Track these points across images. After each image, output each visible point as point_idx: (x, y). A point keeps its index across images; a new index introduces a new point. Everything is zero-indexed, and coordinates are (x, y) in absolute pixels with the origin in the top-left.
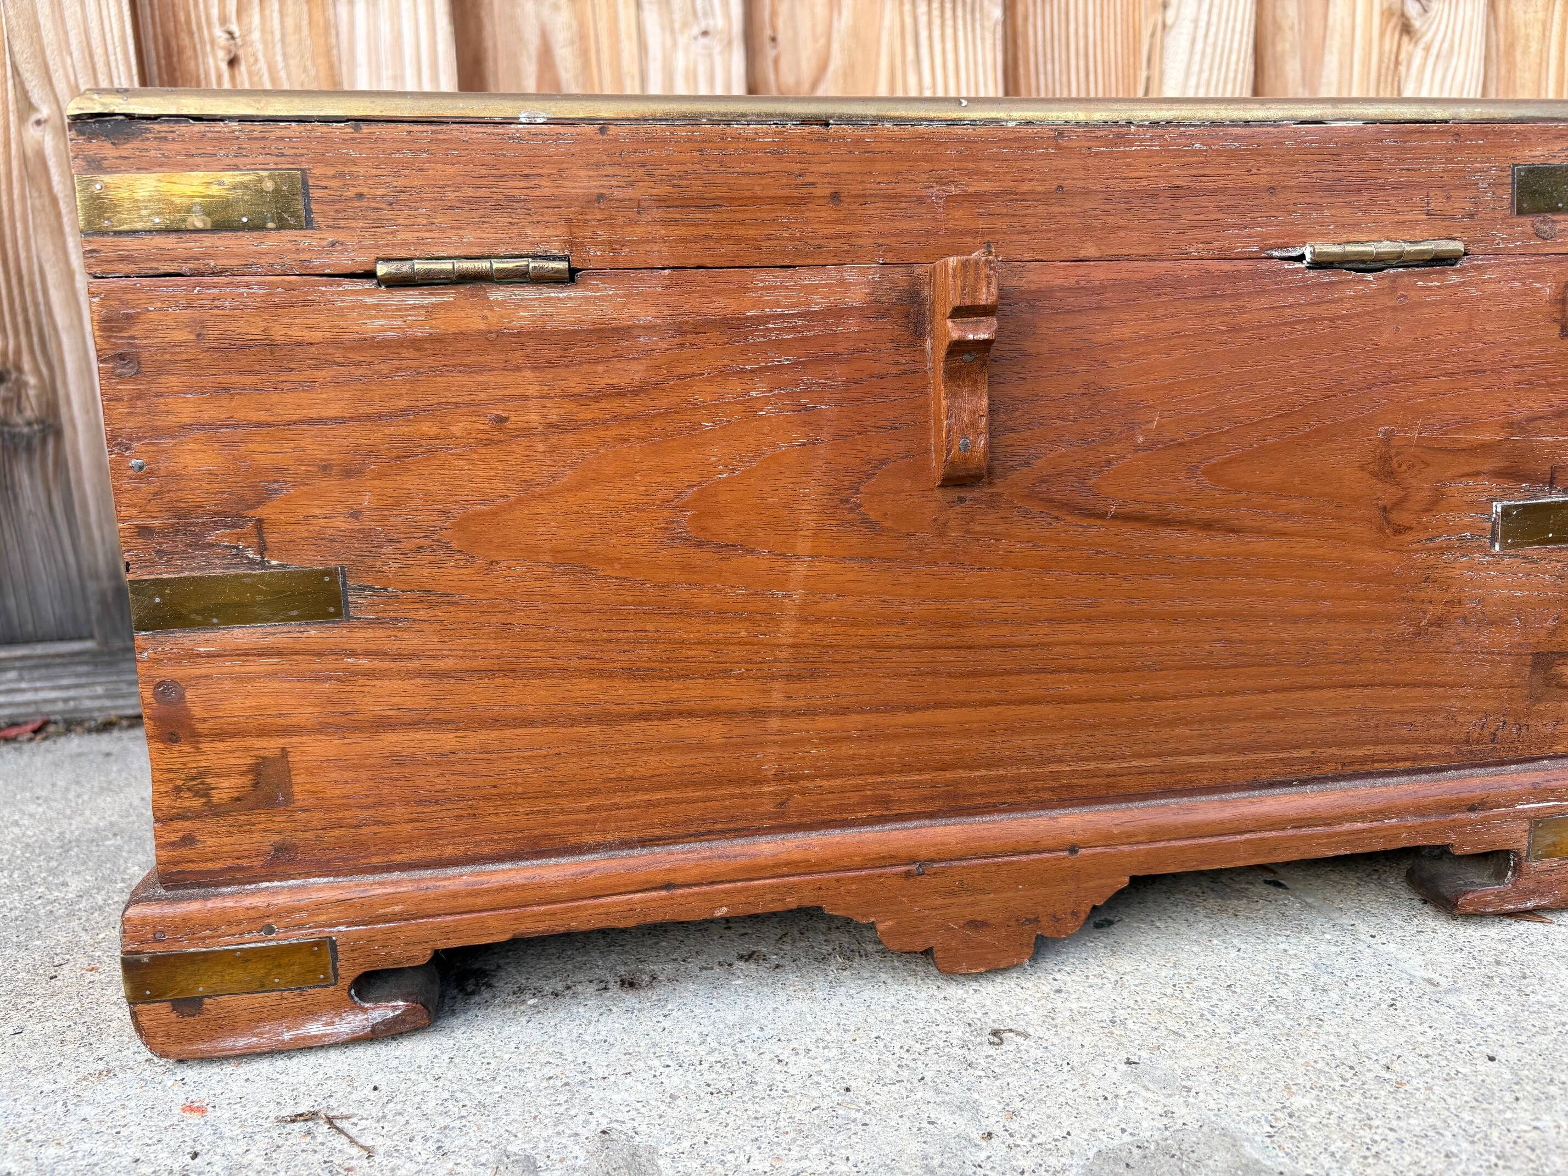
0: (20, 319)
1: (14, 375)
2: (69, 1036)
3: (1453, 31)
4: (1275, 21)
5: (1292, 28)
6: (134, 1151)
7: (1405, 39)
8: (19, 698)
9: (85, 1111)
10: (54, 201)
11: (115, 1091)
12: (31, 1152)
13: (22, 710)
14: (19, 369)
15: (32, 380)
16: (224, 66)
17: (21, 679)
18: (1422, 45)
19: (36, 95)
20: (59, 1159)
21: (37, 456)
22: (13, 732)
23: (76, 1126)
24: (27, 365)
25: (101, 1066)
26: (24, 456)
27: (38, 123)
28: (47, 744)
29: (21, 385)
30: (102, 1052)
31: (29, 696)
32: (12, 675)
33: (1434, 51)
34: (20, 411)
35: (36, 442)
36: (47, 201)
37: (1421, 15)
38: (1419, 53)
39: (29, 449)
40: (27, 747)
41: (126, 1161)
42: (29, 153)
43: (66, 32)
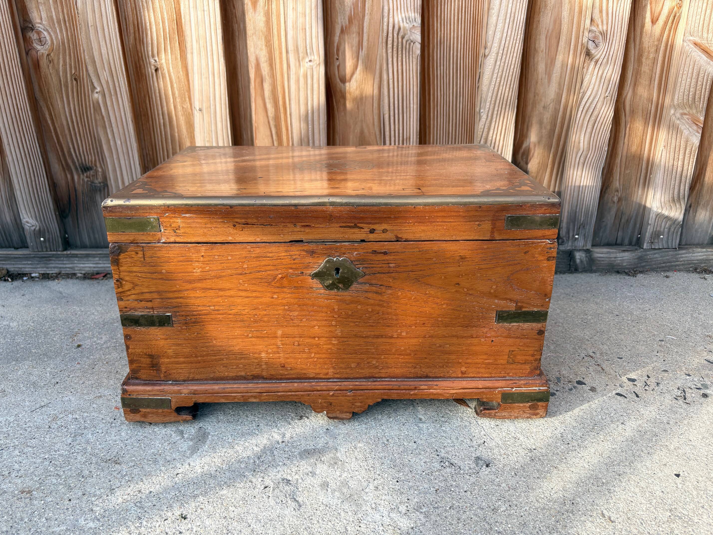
0: (96, 151)
1: (95, 168)
2: (94, 386)
3: (609, 55)
4: (535, 48)
5: (542, 51)
6: (102, 416)
7: (587, 58)
8: (99, 266)
9: (95, 406)
10: (103, 117)
11: (101, 402)
12: (82, 414)
13: (101, 269)
14: (96, 166)
15: (100, 170)
16: (154, 71)
17: (100, 260)
18: (594, 60)
19: (96, 84)
20: (87, 416)
21: (102, 193)
22: (97, 276)
23: (92, 409)
24: (98, 165)
25: (99, 395)
26: (99, 193)
27: (97, 93)
28: (107, 281)
29: (97, 171)
30: (100, 391)
31: (102, 265)
32: (97, 259)
33: (600, 62)
34: (97, 179)
35: (102, 189)
36: (101, 117)
37: (595, 48)
38: (593, 63)
39: (100, 190)
40: (101, 282)
41: (100, 419)
42: (95, 102)
43: (104, 64)
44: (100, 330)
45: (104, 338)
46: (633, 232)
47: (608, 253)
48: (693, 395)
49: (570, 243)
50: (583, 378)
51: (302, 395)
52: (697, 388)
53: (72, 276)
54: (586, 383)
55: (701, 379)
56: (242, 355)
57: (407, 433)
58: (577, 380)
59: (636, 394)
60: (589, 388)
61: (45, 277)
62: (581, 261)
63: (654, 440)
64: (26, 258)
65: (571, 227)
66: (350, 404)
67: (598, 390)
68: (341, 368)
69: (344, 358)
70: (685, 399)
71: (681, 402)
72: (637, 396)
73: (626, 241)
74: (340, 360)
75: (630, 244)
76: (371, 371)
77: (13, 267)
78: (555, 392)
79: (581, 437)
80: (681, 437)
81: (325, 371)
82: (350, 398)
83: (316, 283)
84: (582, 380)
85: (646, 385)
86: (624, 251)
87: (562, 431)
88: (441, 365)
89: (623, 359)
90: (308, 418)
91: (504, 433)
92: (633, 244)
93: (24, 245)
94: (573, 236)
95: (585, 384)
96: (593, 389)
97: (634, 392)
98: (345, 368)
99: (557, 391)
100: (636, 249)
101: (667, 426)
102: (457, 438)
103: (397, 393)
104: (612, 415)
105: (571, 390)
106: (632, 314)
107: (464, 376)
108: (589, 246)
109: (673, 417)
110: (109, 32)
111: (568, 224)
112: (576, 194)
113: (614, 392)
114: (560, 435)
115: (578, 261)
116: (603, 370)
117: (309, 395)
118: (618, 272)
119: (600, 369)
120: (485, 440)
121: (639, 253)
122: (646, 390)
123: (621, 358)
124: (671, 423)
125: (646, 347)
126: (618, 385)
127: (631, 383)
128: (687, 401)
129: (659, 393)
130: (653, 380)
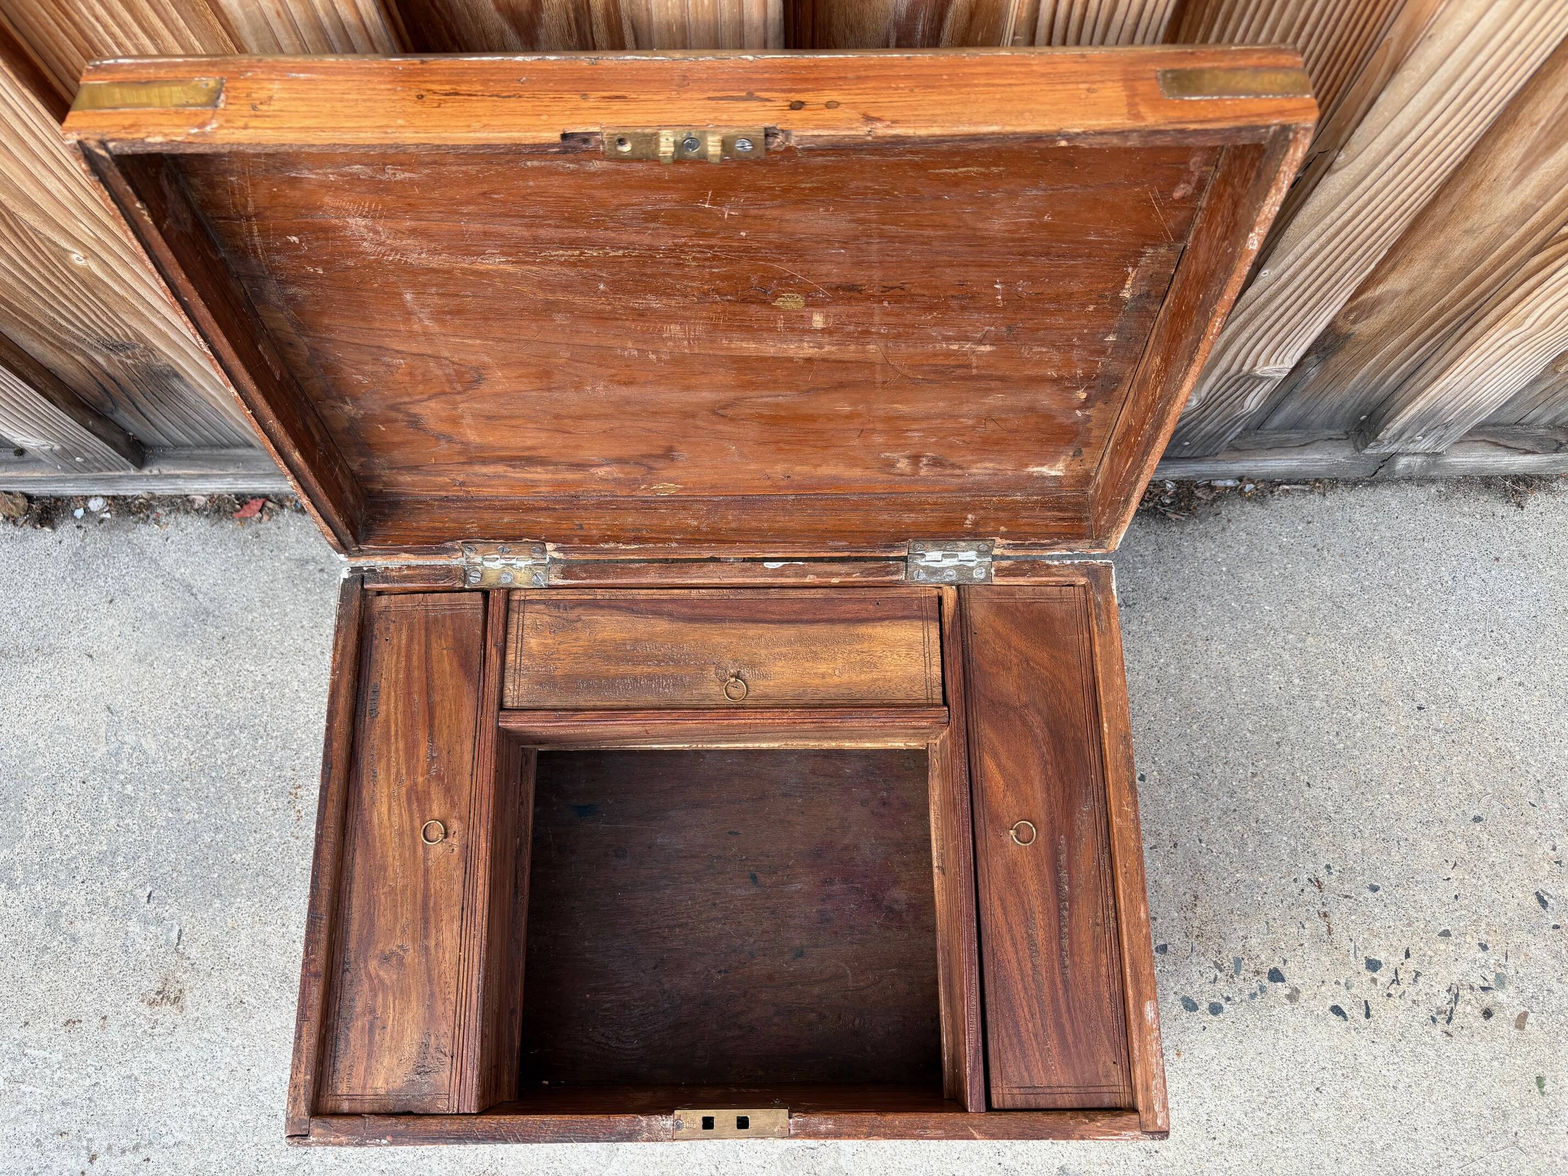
48: (1469, 1008)
49: (1395, 446)
50: (1285, 961)
52: (1484, 989)
54: (1286, 975)
55: (1503, 961)
58: (1272, 967)
59: (1368, 1008)
60: (1287, 991)
62: (1408, 469)
63: (1356, 1130)
67: (1304, 995)
70: (1450, 1019)
71: (1439, 1031)
72: (1368, 1015)
78: (1222, 1002)
79: (1239, 1124)
84: (1280, 966)
85: (1396, 981)
87: (1212, 1107)
89: (1380, 892)
95: (1283, 980)
96: (1293, 996)
97: (1366, 1002)
99: (1228, 999)
101: (1391, 1095)
104: (1308, 1066)
105: (1253, 996)
109: (1411, 1070)
113: (1330, 1003)
114: (1206, 1117)
116: (1330, 932)
119: (1325, 929)
122: (1389, 995)
123: (1374, 889)
124: (1400, 1086)
125: (1439, 848)
126: (1343, 981)
127: (1370, 974)
128: (1450, 1028)
129: (1410, 1003)
130: (1412, 964)
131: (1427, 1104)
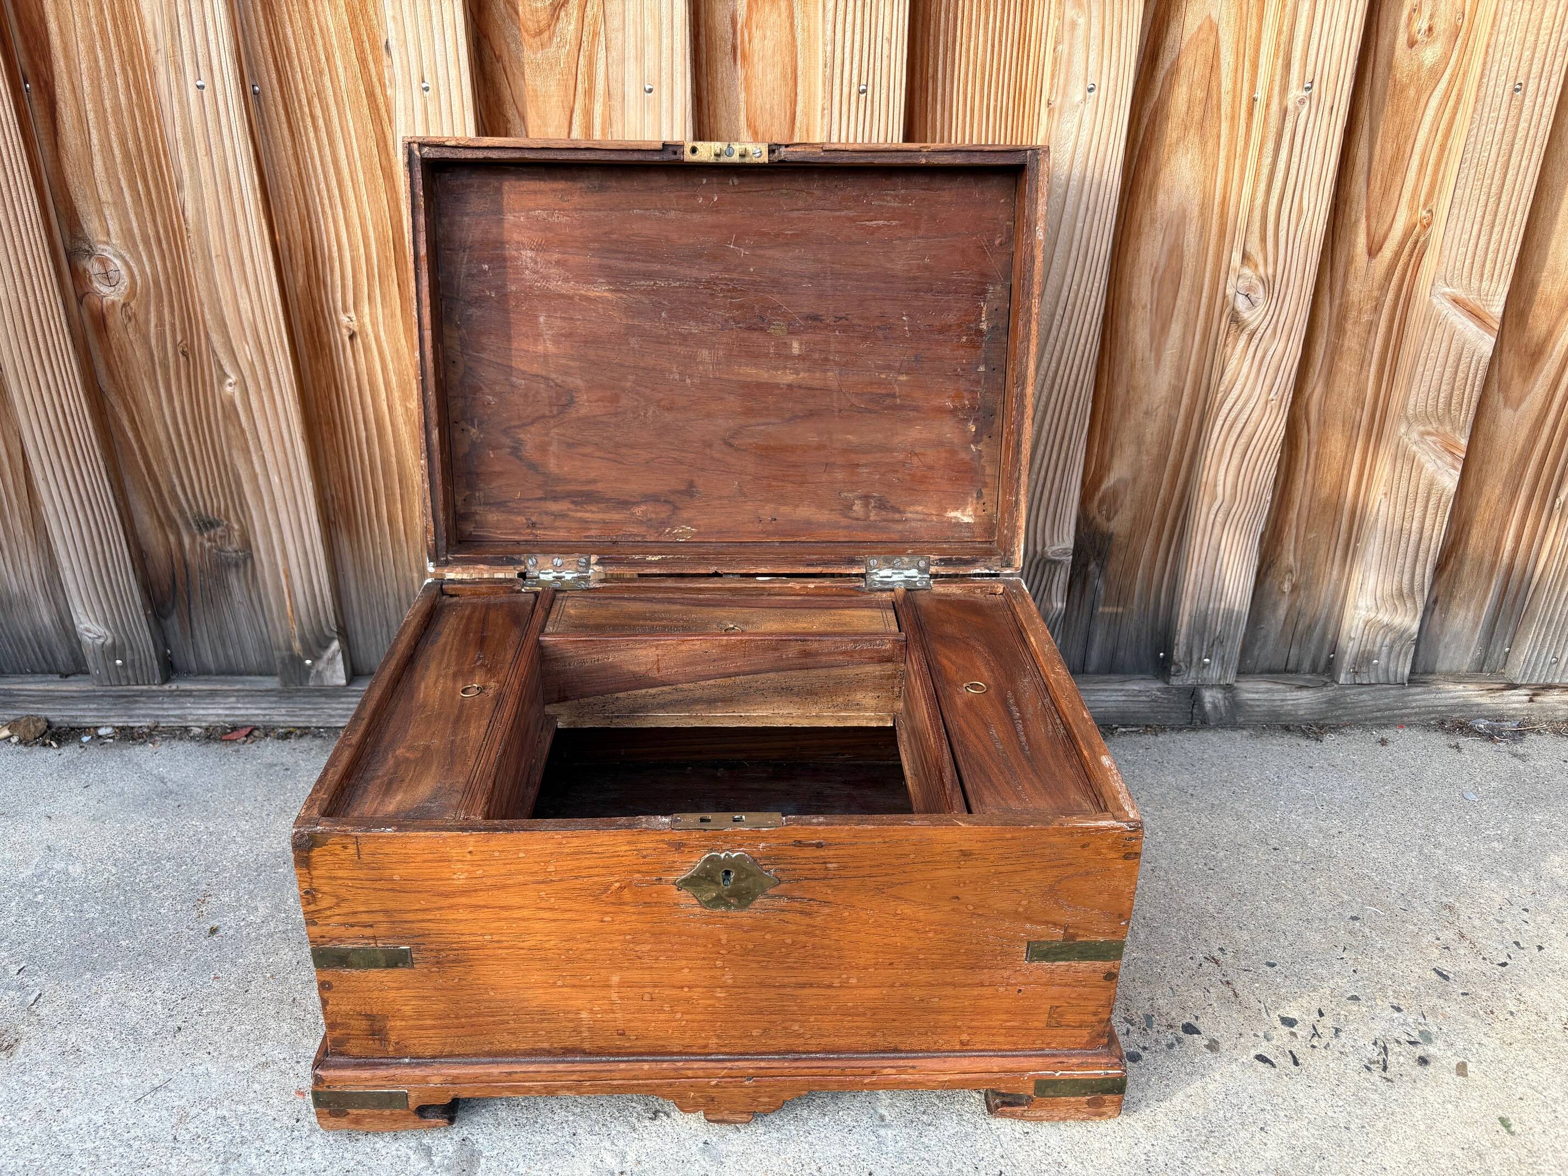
0: (227, 491)
1: (225, 523)
2: (252, 1037)
3: (1277, 321)
4: (1130, 302)
5: (1144, 307)
6: (272, 1113)
7: (1234, 326)
8: (237, 712)
9: (257, 1086)
10: (243, 431)
11: (269, 1077)
12: (233, 1107)
13: (240, 719)
14: (228, 518)
15: (236, 526)
16: (347, 339)
17: (238, 702)
18: (1247, 331)
19: (228, 369)
20: (245, 1113)
21: (242, 570)
22: (234, 736)
23: (252, 1095)
24: (232, 518)
25: (263, 1059)
26: (234, 570)
27: (230, 385)
28: (253, 746)
29: (229, 528)
30: (264, 1051)
31: (242, 712)
32: (233, 699)
33: (1258, 335)
34: (230, 543)
35: (241, 562)
36: (238, 430)
37: (1249, 309)
38: (1244, 337)
39: (237, 565)
40: (243, 748)
41: (270, 1118)
42: (226, 403)
43: (244, 330)
44: (252, 887)
45: (262, 911)
46: (1320, 648)
47: (1268, 691)
48: (1401, 1059)
49: (1193, 674)
50: (1197, 1018)
51: (658, 1086)
52: (1411, 1043)
53: (181, 733)
54: (1201, 1029)
55: (1421, 1020)
56: (544, 1013)
57: (856, 1152)
58: (1185, 1022)
59: (1294, 1057)
60: (1206, 1042)
61: (127, 735)
62: (1215, 707)
63: (1317, 1169)
64: (87, 697)
65: (1196, 642)
66: (748, 1100)
67: (1224, 1046)
68: (733, 1037)
69: (738, 1021)
70: (1385, 1069)
71: (1377, 1078)
72: (1296, 1063)
73: (1306, 665)
74: (730, 1025)
75: (1314, 670)
76: (790, 1041)
77: (59, 715)
78: (1140, 1051)
79: (1183, 1163)
80: (1368, 1161)
81: (702, 1042)
82: (750, 1090)
83: (685, 898)
84: (1193, 1021)
85: (1316, 1034)
86: (1301, 688)
87: (1149, 1147)
88: (922, 1030)
89: (1277, 968)
90: (668, 1116)
91: (1038, 1153)
92: (1320, 670)
93: (77, 667)
94: (1200, 659)
95: (1199, 1033)
96: (1213, 1046)
97: (1291, 1052)
98: (740, 1038)
99: (1145, 1048)
100: (1325, 684)
101: (1345, 1135)
102: (950, 1164)
103: (839, 1081)
104: (1245, 1107)
105: (1171, 1046)
106: (1304, 845)
107: (965, 1049)
108: (1231, 679)
109: (1358, 1112)
110: (255, 269)
111: (1190, 636)
112: (1206, 582)
113: (1253, 1053)
114: (1144, 1157)
115: (1208, 706)
116: (1236, 995)
117: (670, 1085)
118: (1287, 729)
119: (1231, 993)
120: (1003, 1169)
121: (1329, 692)
122: (1313, 1047)
123: (1273, 965)
124: (1352, 1127)
125: (1324, 937)
126: (1261, 1034)
127: (1287, 1029)
128: (1388, 1075)
129: (1338, 1054)
130: (1328, 1021)
131: (1388, 1144)
